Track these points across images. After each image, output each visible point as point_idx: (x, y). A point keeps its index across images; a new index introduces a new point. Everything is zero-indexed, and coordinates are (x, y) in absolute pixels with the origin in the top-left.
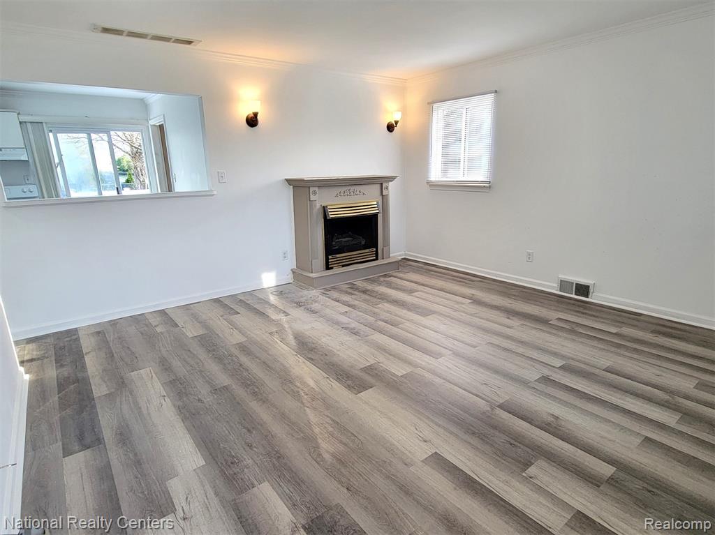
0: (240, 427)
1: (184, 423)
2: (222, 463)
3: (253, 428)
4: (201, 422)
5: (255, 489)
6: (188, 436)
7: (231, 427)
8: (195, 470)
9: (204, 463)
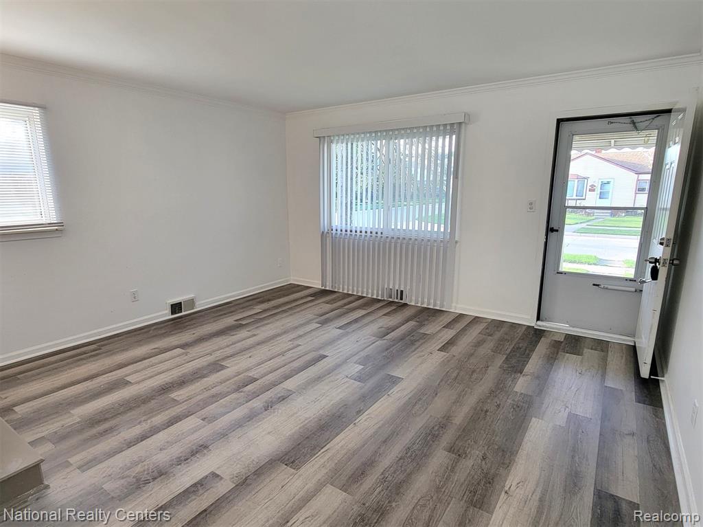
0: (488, 417)
1: (518, 451)
2: (524, 411)
3: (482, 411)
4: (506, 440)
5: (522, 392)
6: (526, 440)
7: (492, 422)
8: (542, 419)
9: (533, 418)
